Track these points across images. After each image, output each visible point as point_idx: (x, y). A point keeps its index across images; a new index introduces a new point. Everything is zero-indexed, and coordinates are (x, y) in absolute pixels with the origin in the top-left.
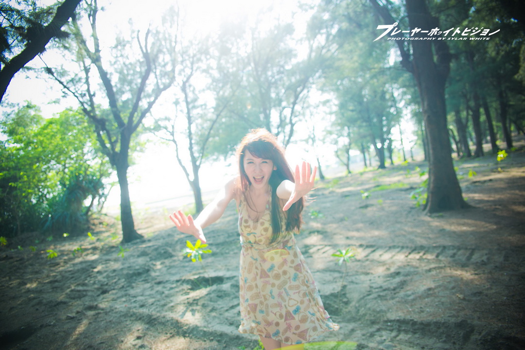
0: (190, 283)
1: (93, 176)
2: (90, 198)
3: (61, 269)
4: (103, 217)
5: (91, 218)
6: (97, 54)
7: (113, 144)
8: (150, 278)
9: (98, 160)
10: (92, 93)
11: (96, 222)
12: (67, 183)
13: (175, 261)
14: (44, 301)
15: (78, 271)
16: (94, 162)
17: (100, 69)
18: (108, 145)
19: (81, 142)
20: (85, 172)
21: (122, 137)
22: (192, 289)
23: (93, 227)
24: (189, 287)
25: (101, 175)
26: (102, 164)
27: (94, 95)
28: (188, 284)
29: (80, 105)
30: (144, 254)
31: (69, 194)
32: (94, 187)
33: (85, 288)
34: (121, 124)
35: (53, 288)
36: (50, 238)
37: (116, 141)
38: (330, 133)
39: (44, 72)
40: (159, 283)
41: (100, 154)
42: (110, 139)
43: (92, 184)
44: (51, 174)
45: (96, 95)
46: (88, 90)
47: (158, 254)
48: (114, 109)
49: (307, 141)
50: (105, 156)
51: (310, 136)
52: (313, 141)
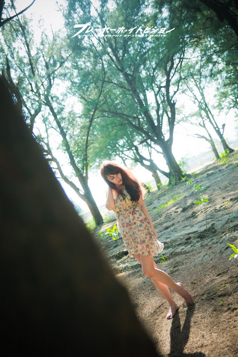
38: (225, 95)
49: (199, 114)
51: (201, 108)
52: (206, 112)
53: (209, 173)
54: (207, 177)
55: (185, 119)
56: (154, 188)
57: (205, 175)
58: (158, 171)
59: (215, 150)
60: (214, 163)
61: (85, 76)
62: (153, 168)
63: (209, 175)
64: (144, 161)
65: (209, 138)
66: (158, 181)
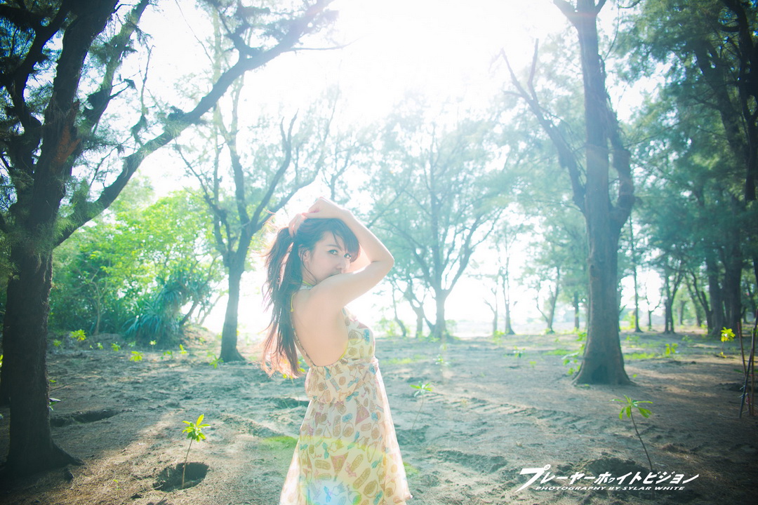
0: (278, 402)
1: (200, 277)
2: (190, 304)
3: (144, 374)
4: (201, 332)
5: (187, 329)
6: (233, 136)
7: (231, 240)
8: (239, 393)
9: (210, 258)
10: (219, 178)
11: (192, 336)
12: (167, 278)
13: (271, 385)
14: (126, 395)
15: (163, 378)
16: (204, 258)
17: (233, 153)
18: (225, 241)
19: (194, 232)
20: (191, 269)
21: (242, 234)
22: (278, 408)
23: (187, 342)
24: (276, 405)
25: (210, 278)
26: (213, 263)
27: (220, 180)
28: (275, 402)
29: (202, 190)
30: (240, 374)
31: (167, 293)
32: (199, 290)
33: (168, 392)
34: (244, 219)
35: (135, 388)
36: (132, 345)
37: (235, 238)
38: (531, 271)
39: (171, 148)
40: (247, 399)
41: (214, 249)
42: (228, 235)
43: (197, 287)
44: (149, 265)
45: (223, 180)
46: (215, 174)
47: (255, 376)
48: (240, 201)
49: (495, 278)
50: (220, 254)
51: (500, 272)
52: (504, 279)
53: (473, 347)
54: (468, 350)
55: (479, 277)
56: (412, 333)
57: (467, 347)
58: (424, 319)
59: (495, 324)
60: (486, 338)
61: (386, 173)
62: (420, 312)
63: (471, 349)
64: (414, 301)
65: (495, 310)
66: (420, 328)
